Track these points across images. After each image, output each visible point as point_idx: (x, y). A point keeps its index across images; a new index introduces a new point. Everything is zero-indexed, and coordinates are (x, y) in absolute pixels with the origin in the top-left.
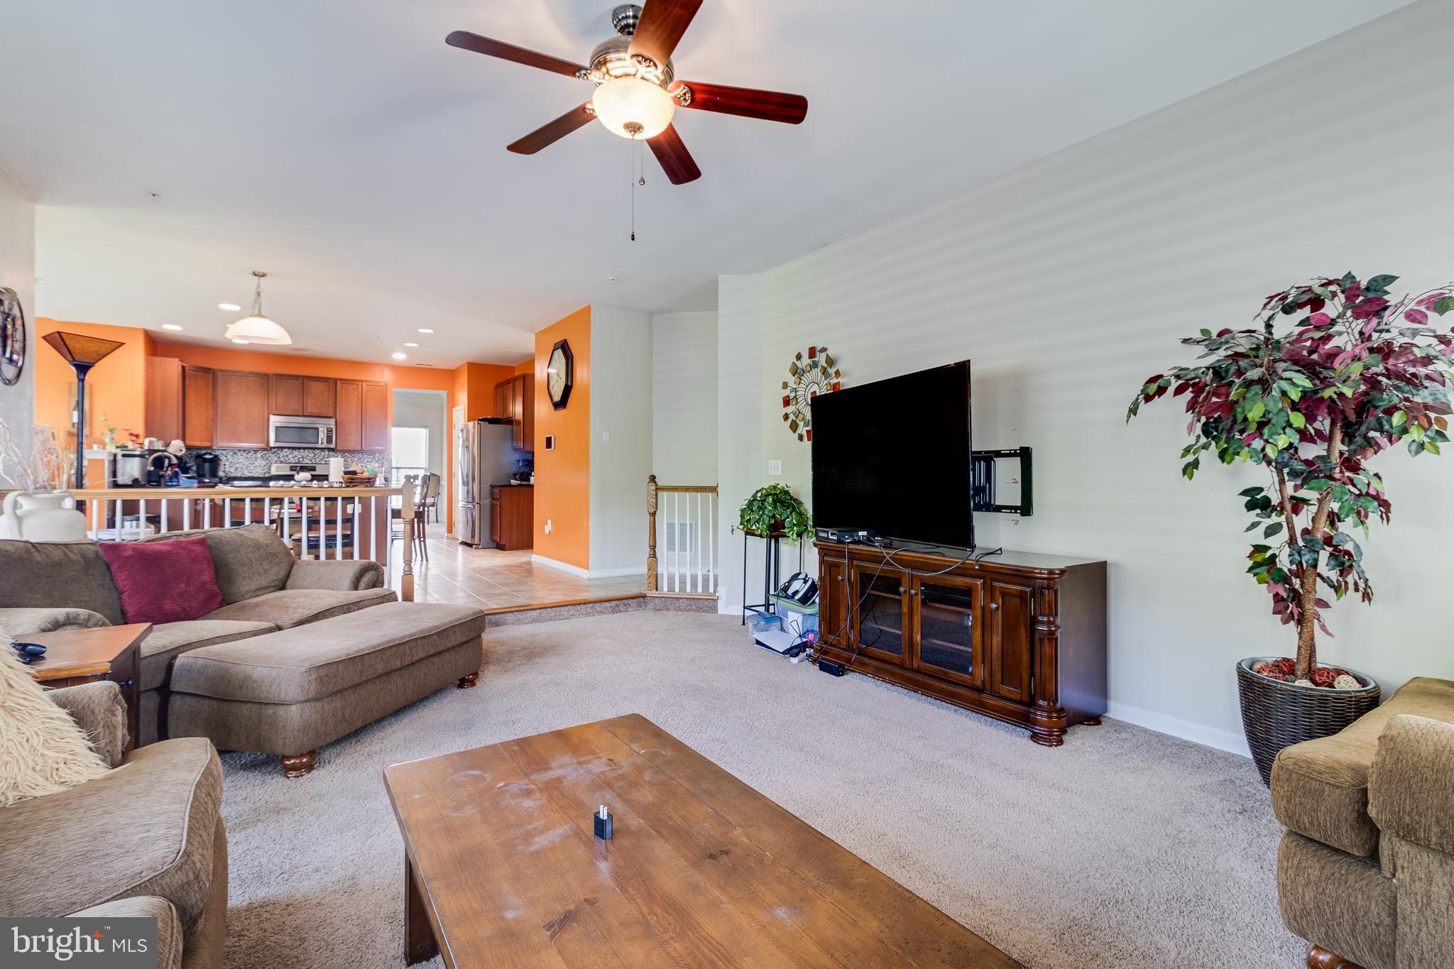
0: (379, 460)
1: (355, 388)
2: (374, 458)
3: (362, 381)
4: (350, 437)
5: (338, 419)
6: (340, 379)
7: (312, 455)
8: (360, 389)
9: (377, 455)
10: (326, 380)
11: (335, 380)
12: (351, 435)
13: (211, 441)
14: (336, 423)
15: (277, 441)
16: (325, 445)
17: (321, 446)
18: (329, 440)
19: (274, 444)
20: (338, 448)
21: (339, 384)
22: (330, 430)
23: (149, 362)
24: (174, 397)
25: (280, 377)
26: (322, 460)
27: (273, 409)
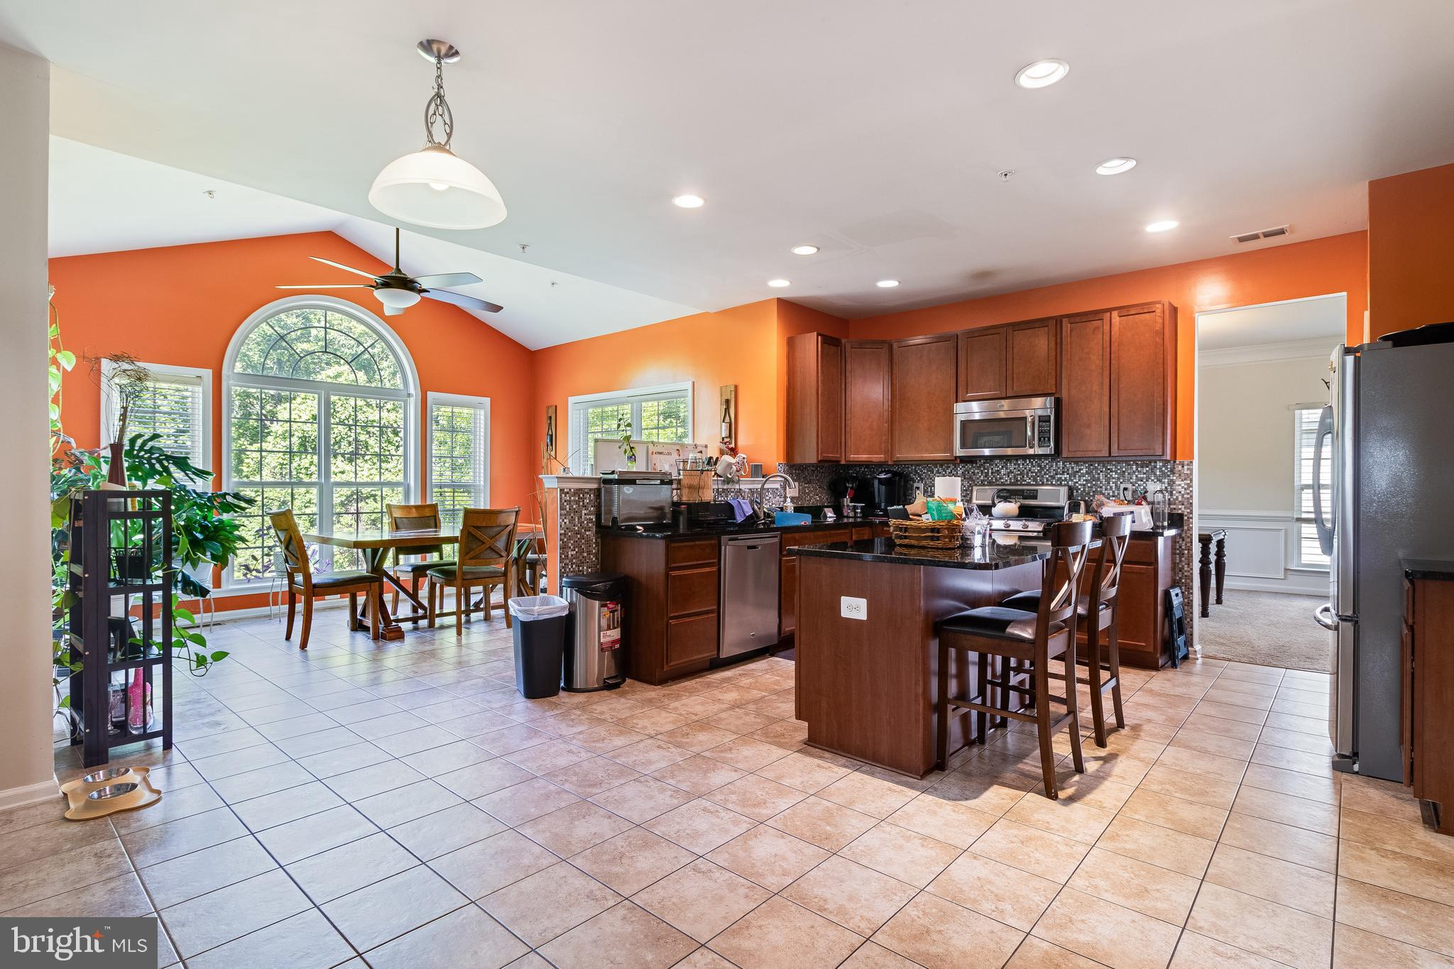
0: (1164, 475)
1: (1097, 328)
2: (1153, 471)
3: (1110, 310)
4: (1088, 432)
5: (1064, 395)
6: (1068, 316)
7: (1036, 469)
8: (1107, 328)
9: (1159, 464)
10: (1043, 322)
11: (1058, 320)
12: (1089, 426)
13: (886, 453)
14: (1058, 404)
15: (963, 446)
16: (1040, 451)
17: (1031, 452)
18: (1043, 440)
19: (959, 452)
20: (1065, 454)
21: (1066, 326)
22: (1044, 420)
23: (791, 344)
24: (814, 391)
25: (972, 334)
26: (1053, 477)
27: (960, 393)
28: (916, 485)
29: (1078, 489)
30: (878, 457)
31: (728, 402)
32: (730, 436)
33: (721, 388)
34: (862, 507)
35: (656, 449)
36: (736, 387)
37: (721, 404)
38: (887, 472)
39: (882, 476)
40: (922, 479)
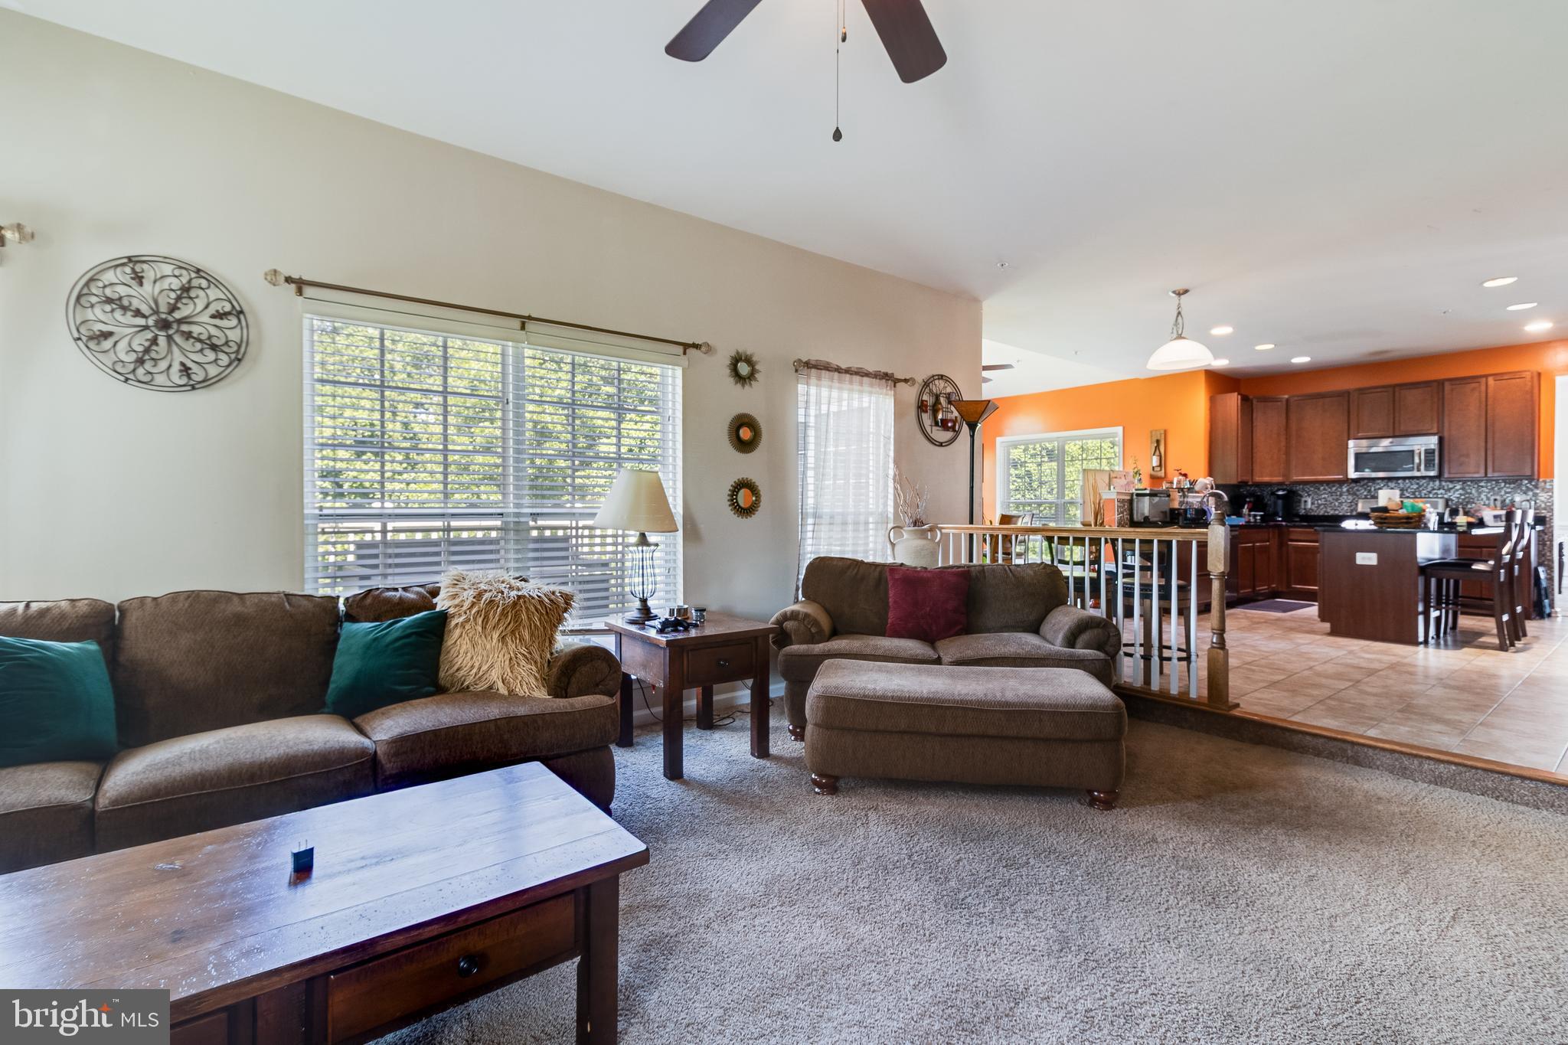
0: (1530, 489)
1: (1475, 388)
2: (1519, 487)
3: (1486, 376)
5: (1446, 434)
6: (1450, 380)
7: (1415, 487)
8: (1483, 388)
9: (1525, 482)
10: (1428, 384)
11: (1441, 383)
12: (1467, 456)
13: (1284, 476)
14: (1441, 441)
15: (1356, 470)
16: (1423, 473)
17: (1416, 474)
18: (1429, 464)
19: (1352, 474)
20: (1446, 475)
21: (1447, 387)
22: (1429, 453)
23: (1212, 401)
24: (1234, 434)
25: (1362, 391)
26: (1430, 492)
27: (1352, 432)
28: (1303, 499)
29: (1452, 500)
30: (1279, 479)
31: (1158, 442)
32: (1160, 465)
33: (1151, 432)
34: (1261, 516)
35: (1114, 475)
36: (1165, 431)
37: (1152, 443)
38: (1284, 490)
39: (1280, 493)
40: (1309, 495)
